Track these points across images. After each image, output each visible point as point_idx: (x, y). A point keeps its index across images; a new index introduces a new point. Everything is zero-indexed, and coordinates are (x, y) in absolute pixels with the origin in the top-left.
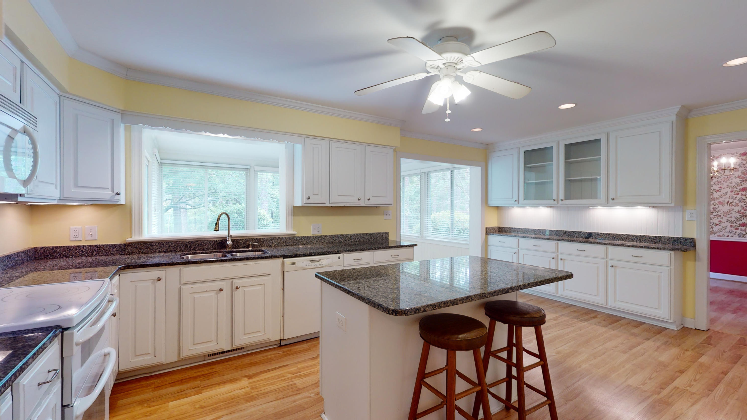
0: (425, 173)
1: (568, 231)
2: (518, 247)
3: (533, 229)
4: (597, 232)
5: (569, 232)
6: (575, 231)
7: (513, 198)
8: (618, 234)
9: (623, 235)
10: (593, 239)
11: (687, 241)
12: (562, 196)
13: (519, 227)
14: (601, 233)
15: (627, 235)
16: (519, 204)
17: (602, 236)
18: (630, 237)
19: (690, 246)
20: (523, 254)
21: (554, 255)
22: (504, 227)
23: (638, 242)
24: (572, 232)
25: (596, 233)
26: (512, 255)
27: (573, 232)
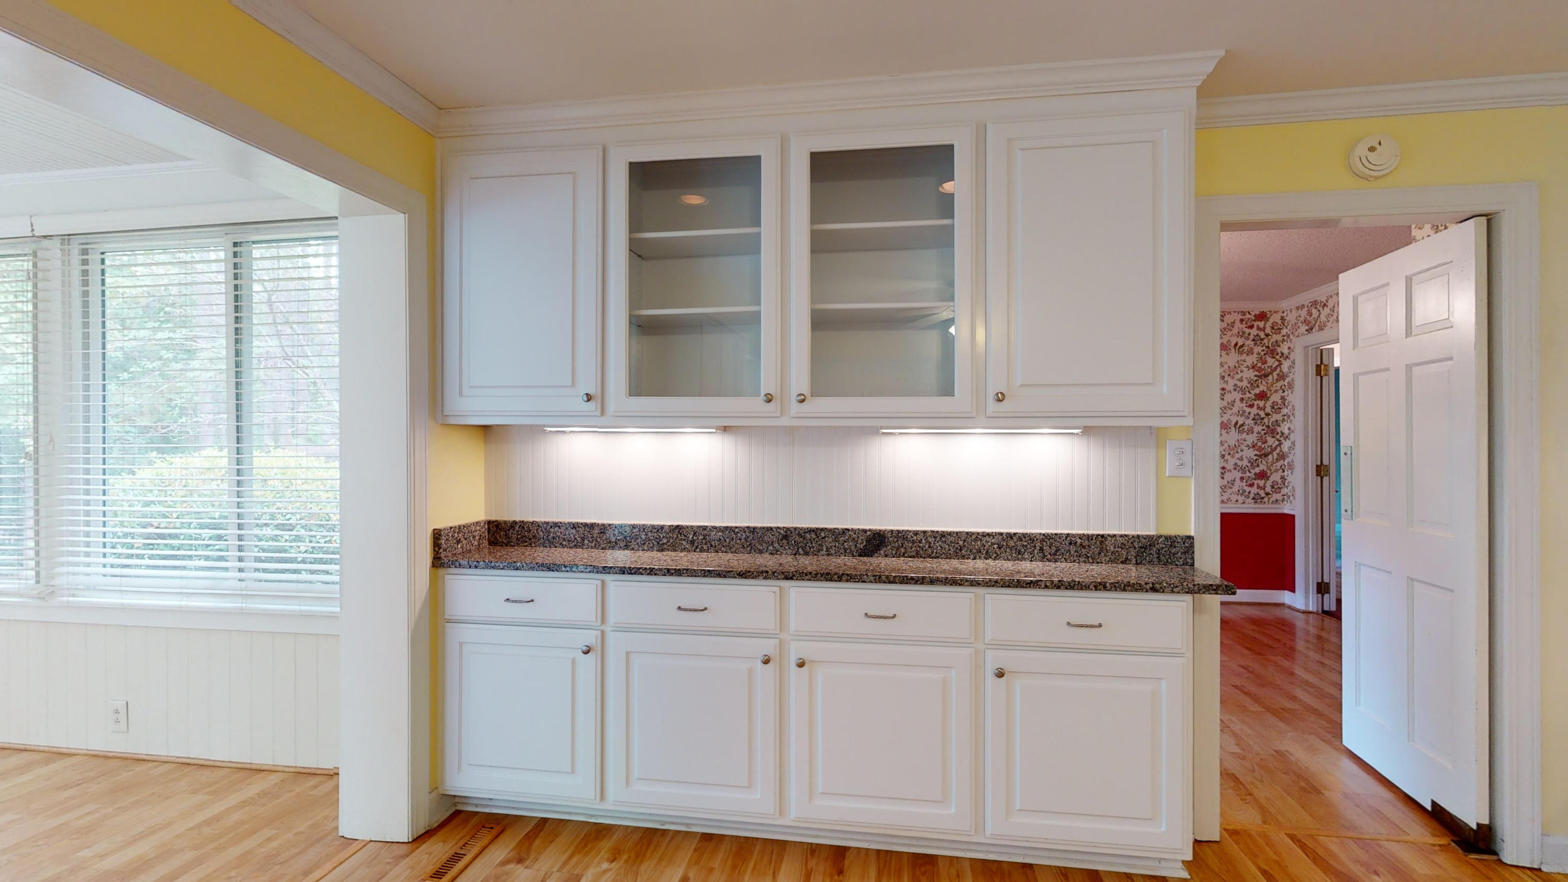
0: (67, 238)
1: (796, 529)
2: (603, 621)
3: (653, 527)
4: (901, 528)
5: (799, 535)
6: (822, 530)
7: (573, 385)
8: (973, 534)
9: (988, 535)
10: (886, 556)
11: (1175, 547)
12: (800, 380)
13: (589, 521)
14: (916, 533)
15: (1001, 534)
16: (603, 412)
17: (920, 542)
18: (1012, 543)
19: (1183, 564)
20: (628, 653)
21: (769, 646)
22: (518, 519)
23: (1036, 560)
24: (811, 530)
25: (899, 532)
26: (573, 661)
27: (815, 531)
